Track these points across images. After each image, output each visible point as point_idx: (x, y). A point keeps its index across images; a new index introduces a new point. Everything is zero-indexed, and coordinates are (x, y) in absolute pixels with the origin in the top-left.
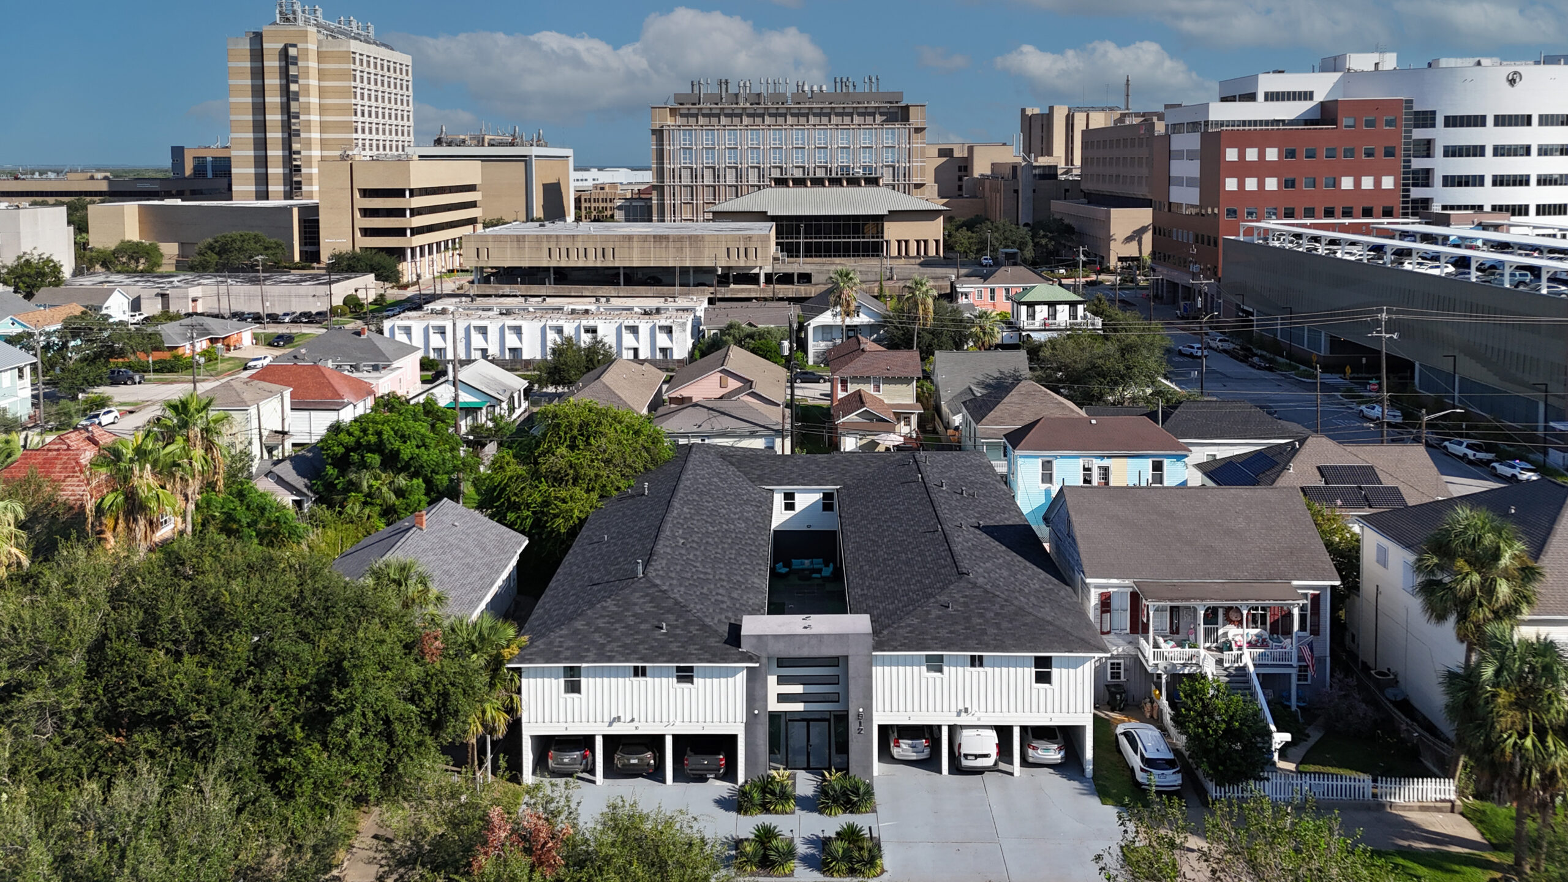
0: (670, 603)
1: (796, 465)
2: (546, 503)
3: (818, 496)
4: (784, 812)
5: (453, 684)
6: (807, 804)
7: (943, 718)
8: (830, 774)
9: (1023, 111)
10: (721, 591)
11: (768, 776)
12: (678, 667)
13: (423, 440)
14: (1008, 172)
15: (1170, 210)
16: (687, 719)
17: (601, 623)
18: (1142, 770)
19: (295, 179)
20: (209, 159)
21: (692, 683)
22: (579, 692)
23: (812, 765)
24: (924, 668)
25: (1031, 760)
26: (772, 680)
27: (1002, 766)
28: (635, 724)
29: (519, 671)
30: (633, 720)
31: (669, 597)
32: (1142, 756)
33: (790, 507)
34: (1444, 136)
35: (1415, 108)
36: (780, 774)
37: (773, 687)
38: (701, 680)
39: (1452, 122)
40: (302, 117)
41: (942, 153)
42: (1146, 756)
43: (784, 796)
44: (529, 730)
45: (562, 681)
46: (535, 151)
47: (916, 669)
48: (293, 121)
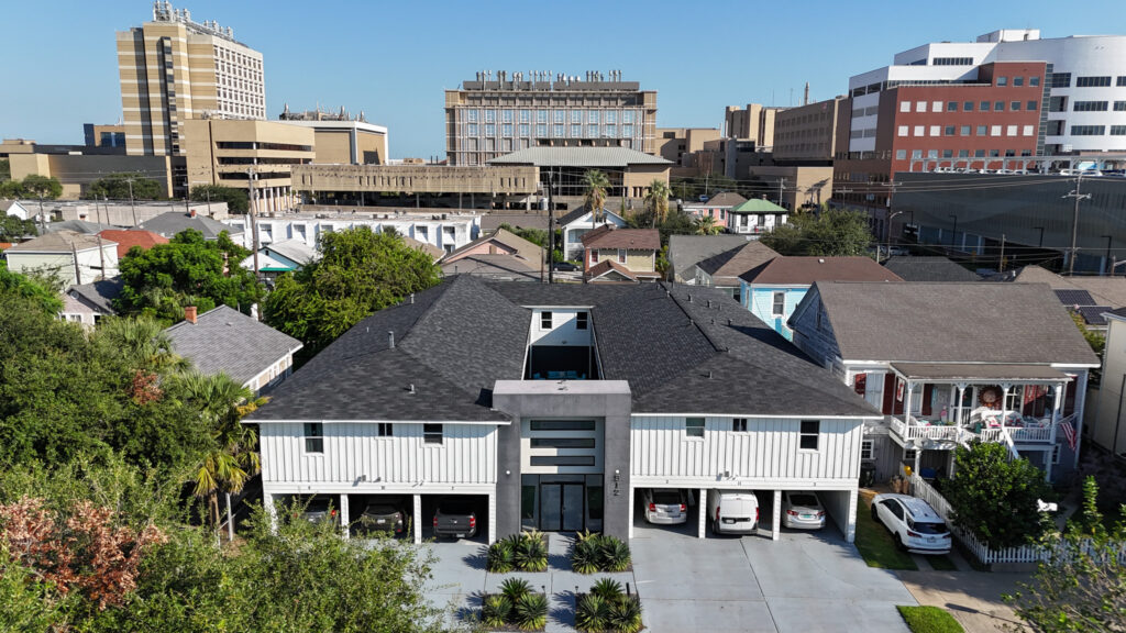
0: (421, 369)
1: (553, 291)
2: (321, 313)
3: (572, 316)
4: (536, 570)
5: (164, 427)
6: (559, 563)
7: (702, 482)
8: (584, 536)
9: (728, 108)
10: (476, 365)
11: (520, 537)
12: (426, 425)
13: (212, 265)
14: (718, 147)
15: (849, 158)
16: (435, 478)
17: (346, 385)
18: (910, 534)
19: (174, 144)
20: (113, 134)
21: (441, 442)
22: (322, 451)
23: (565, 528)
24: (684, 432)
25: (790, 525)
26: (525, 442)
27: (760, 531)
28: (382, 483)
29: (256, 427)
30: (379, 480)
31: (420, 364)
32: (908, 520)
33: (547, 325)
34: (1075, 94)
35: (1055, 71)
36: (532, 534)
37: (526, 450)
38: (450, 440)
39: (1083, 82)
40: (177, 95)
41: (667, 135)
42: (914, 520)
43: (536, 554)
44: (269, 489)
45: (303, 439)
46: (358, 125)
47: (676, 432)
48: (170, 98)
